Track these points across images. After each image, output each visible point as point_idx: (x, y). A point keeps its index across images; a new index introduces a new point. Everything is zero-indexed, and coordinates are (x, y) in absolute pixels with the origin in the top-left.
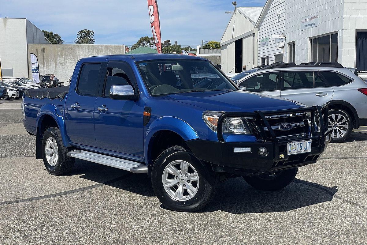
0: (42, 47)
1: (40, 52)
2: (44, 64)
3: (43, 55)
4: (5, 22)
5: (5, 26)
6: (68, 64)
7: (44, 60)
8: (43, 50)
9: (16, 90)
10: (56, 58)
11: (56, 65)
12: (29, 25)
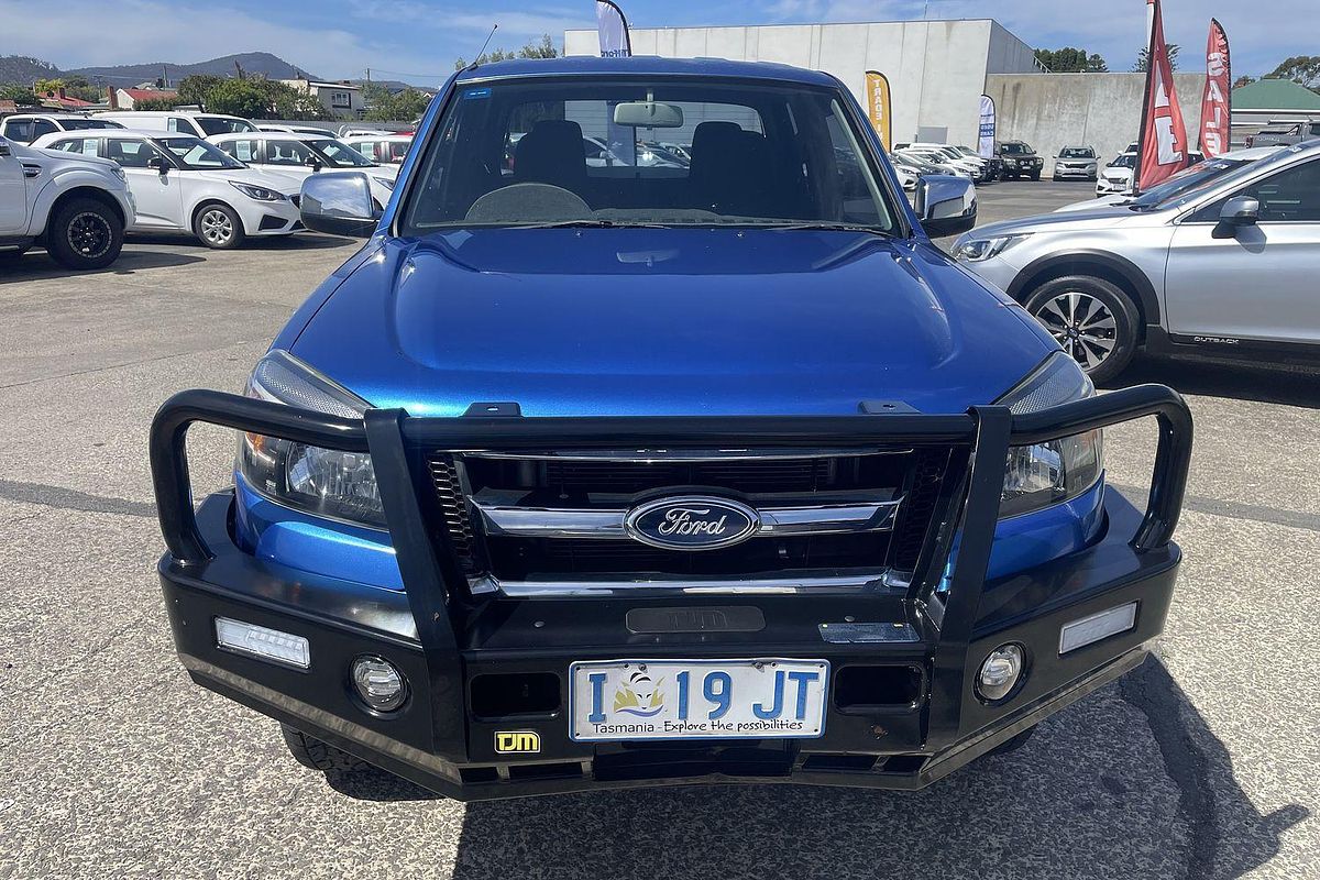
0: (1016, 81)
1: (1009, 91)
2: (1014, 119)
3: (1016, 97)
4: (949, 29)
5: (948, 38)
6: (1065, 118)
7: (1015, 109)
8: (1017, 88)
9: (917, 171)
10: (1041, 103)
11: (1038, 119)
12: (998, 32)
